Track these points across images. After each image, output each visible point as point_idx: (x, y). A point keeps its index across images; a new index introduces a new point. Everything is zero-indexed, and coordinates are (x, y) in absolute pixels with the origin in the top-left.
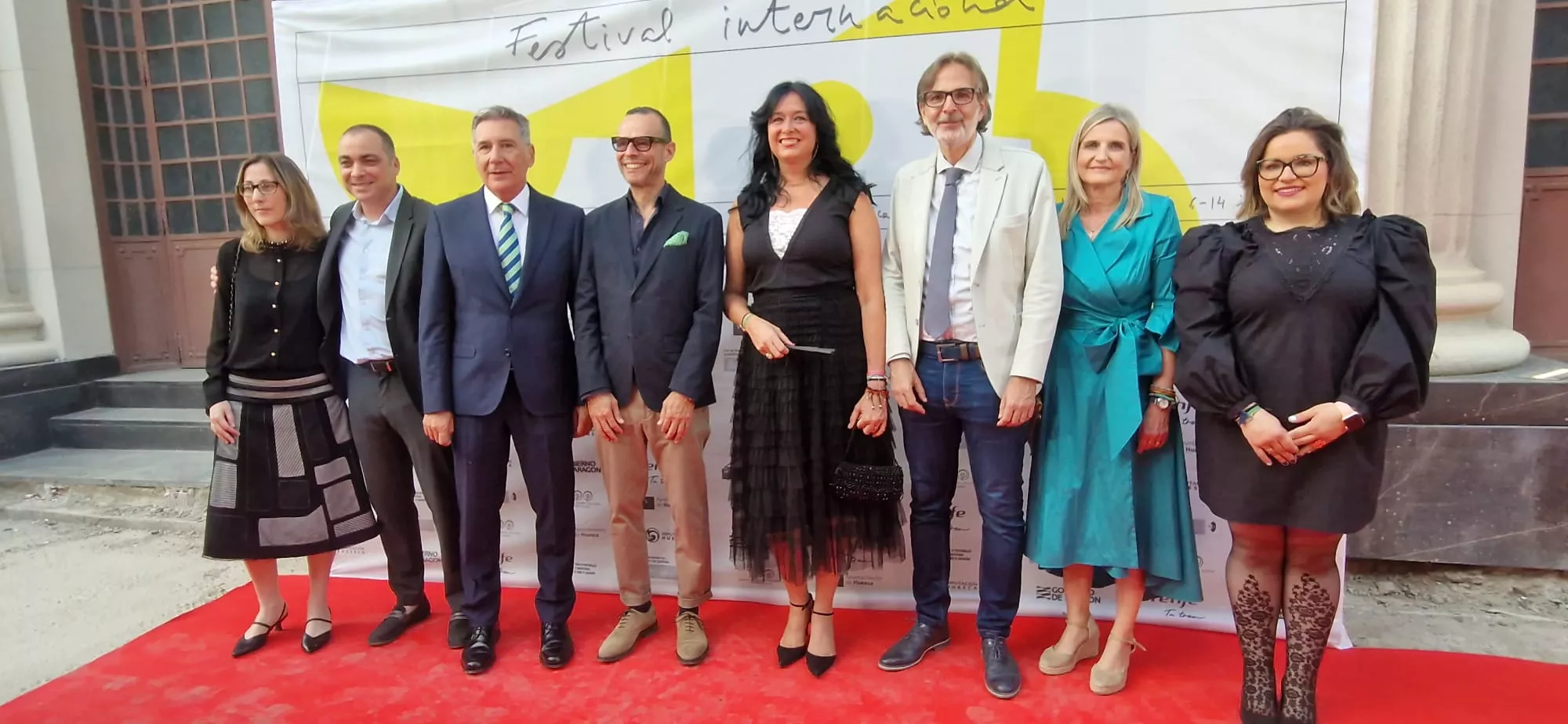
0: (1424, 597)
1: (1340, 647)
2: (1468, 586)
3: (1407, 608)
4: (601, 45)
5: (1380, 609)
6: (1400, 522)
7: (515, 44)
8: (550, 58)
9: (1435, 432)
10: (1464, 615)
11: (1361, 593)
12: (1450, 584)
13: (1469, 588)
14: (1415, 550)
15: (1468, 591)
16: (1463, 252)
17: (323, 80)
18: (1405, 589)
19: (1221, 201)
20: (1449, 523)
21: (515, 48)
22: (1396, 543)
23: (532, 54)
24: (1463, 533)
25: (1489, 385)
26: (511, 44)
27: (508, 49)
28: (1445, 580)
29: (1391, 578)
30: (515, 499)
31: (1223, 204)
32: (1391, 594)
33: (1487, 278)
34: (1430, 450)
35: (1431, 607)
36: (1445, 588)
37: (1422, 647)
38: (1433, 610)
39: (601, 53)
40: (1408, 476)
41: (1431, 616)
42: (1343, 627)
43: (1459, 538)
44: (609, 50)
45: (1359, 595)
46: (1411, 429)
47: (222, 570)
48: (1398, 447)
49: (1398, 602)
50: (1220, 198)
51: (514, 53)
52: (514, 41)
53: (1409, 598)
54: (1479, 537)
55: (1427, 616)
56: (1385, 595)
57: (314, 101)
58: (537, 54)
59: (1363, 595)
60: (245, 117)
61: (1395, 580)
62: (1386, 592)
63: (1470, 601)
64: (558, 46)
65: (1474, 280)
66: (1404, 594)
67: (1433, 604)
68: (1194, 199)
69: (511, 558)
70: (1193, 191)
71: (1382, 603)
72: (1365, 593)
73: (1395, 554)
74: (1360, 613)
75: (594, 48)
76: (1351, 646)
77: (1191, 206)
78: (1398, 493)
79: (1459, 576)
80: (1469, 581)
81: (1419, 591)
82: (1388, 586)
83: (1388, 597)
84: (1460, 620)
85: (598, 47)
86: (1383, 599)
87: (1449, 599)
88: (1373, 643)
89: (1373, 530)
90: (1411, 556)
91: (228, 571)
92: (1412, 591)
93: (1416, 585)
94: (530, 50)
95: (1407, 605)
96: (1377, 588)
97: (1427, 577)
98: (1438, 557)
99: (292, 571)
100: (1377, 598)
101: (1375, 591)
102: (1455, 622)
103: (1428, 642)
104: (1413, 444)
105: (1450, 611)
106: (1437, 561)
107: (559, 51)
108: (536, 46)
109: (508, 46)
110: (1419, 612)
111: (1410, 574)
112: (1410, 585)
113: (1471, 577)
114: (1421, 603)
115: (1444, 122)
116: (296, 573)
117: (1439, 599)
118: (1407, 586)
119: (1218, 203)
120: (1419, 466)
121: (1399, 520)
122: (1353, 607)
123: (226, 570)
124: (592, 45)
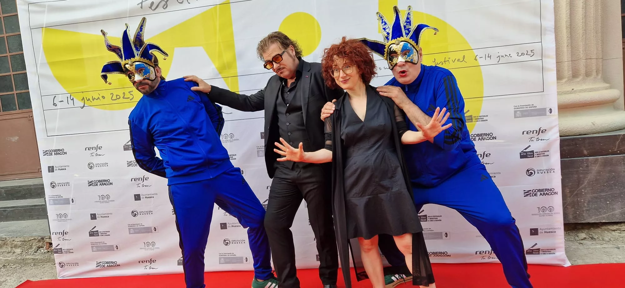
0: (600, 239)
1: (566, 266)
2: (619, 232)
3: (593, 245)
4: (185, 2)
5: (581, 247)
6: (585, 204)
7: (142, 3)
8: (160, 9)
9: (597, 160)
10: (619, 245)
11: (570, 240)
12: (611, 232)
13: (620, 233)
14: (593, 217)
15: (620, 235)
16: (599, 76)
17: (44, 27)
18: (591, 236)
19: (490, 56)
20: (608, 202)
21: (142, 5)
22: (584, 214)
23: (150, 7)
24: (614, 206)
25: (620, 135)
26: (140, 3)
27: (138, 6)
28: (608, 230)
29: (583, 231)
30: (155, 230)
31: (490, 57)
32: (585, 239)
33: (611, 88)
34: (595, 168)
35: (604, 243)
36: (609, 234)
37: (603, 262)
38: (605, 245)
39: (185, 5)
40: (587, 182)
41: (605, 248)
42: (566, 256)
43: (614, 209)
44: (189, 3)
45: (570, 241)
46: (586, 159)
47: (4, 281)
48: (581, 168)
49: (588, 242)
50: (489, 54)
51: (142, 7)
52: (141, 2)
53: (593, 240)
54: (622, 208)
55: (603, 248)
56: (582, 240)
57: (39, 37)
58: (153, 8)
59: (571, 241)
60: (8, 54)
61: (586, 233)
62: (583, 238)
63: (621, 239)
64: (163, 3)
65: (606, 89)
66: (591, 238)
67: (605, 242)
68: (477, 55)
69: (156, 261)
70: (476, 52)
71: (581, 244)
72: (572, 240)
73: (585, 220)
74: (572, 249)
75: (181, 3)
76: (571, 265)
77: (476, 60)
78: (583, 190)
79: (615, 227)
80: (619, 230)
81: (597, 237)
82: (583, 235)
83: (583, 240)
84: (618, 248)
85: (184, 2)
86: (582, 242)
87: (611, 239)
88: (580, 262)
89: (573, 209)
90: (592, 220)
91: (6, 282)
92: (594, 237)
93: (596, 233)
94: (150, 6)
95: (593, 244)
96: (578, 236)
97: (600, 229)
98: (604, 219)
99: (41, 278)
100: (578, 241)
101: (577, 238)
102: (616, 250)
103: (606, 260)
104: (587, 166)
105: (613, 244)
106: (604, 221)
107: (164, 5)
108: (152, 3)
109: (138, 4)
110: (599, 246)
111: (592, 228)
112: (592, 233)
113: (620, 227)
114: (598, 242)
115: (585, 16)
116: (42, 279)
117: (607, 239)
118: (592, 235)
119: (488, 57)
120: (591, 176)
121: (585, 203)
122: (568, 246)
123: (5, 281)
124: (181, 2)
